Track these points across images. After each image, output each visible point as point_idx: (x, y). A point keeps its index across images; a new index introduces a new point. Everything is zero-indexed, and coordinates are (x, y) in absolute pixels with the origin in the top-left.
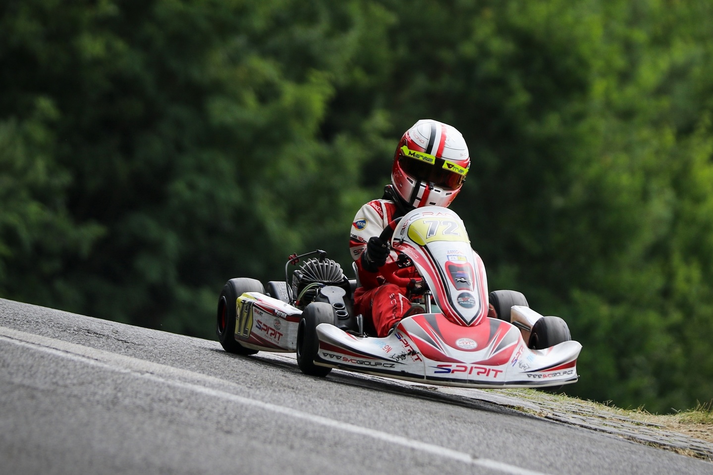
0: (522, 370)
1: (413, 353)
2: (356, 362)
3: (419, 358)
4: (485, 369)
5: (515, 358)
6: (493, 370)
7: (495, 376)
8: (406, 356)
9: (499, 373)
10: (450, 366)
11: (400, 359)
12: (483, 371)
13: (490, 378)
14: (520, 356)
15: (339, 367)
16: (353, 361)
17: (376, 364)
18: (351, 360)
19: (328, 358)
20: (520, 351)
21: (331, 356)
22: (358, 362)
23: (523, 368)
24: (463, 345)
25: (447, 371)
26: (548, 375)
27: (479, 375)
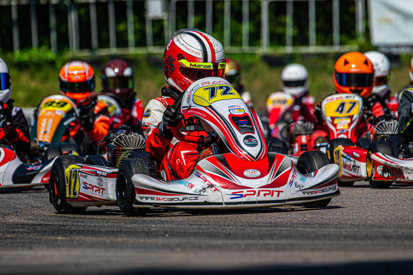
0: (298, 189)
1: (211, 186)
2: (167, 199)
3: (216, 189)
4: (270, 191)
5: (291, 180)
6: (276, 191)
7: (278, 196)
8: (206, 189)
9: (280, 193)
10: (243, 192)
11: (202, 192)
12: (268, 192)
13: (275, 197)
14: (295, 178)
15: (154, 206)
16: (165, 199)
17: (183, 199)
18: (163, 199)
19: (144, 200)
20: (294, 174)
21: (147, 198)
22: (169, 200)
23: (298, 187)
24: (249, 174)
25: (240, 196)
26: (318, 191)
27: (266, 196)
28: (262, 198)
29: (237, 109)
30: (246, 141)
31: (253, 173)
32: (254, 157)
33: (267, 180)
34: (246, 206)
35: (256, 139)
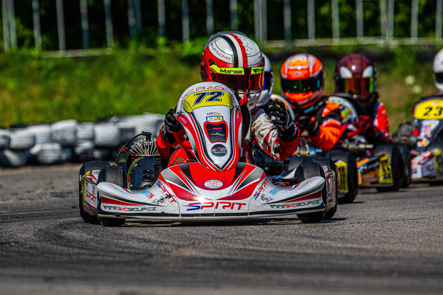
0: (265, 202)
1: (169, 196)
2: (127, 209)
3: (174, 200)
4: (230, 203)
5: (257, 192)
6: (237, 204)
7: (239, 208)
8: (164, 200)
9: (242, 206)
10: (200, 203)
11: (160, 202)
12: (228, 205)
13: (235, 210)
14: (262, 190)
15: (116, 215)
16: (126, 209)
17: (142, 209)
18: (124, 208)
19: (107, 210)
20: (263, 186)
21: (110, 208)
22: (129, 209)
23: (265, 200)
24: (210, 185)
25: (197, 208)
26: (292, 205)
27: (225, 208)
28: (220, 210)
29: (215, 116)
30: (214, 150)
31: (215, 184)
32: (220, 168)
33: (229, 191)
34: (202, 218)
35: (226, 149)
